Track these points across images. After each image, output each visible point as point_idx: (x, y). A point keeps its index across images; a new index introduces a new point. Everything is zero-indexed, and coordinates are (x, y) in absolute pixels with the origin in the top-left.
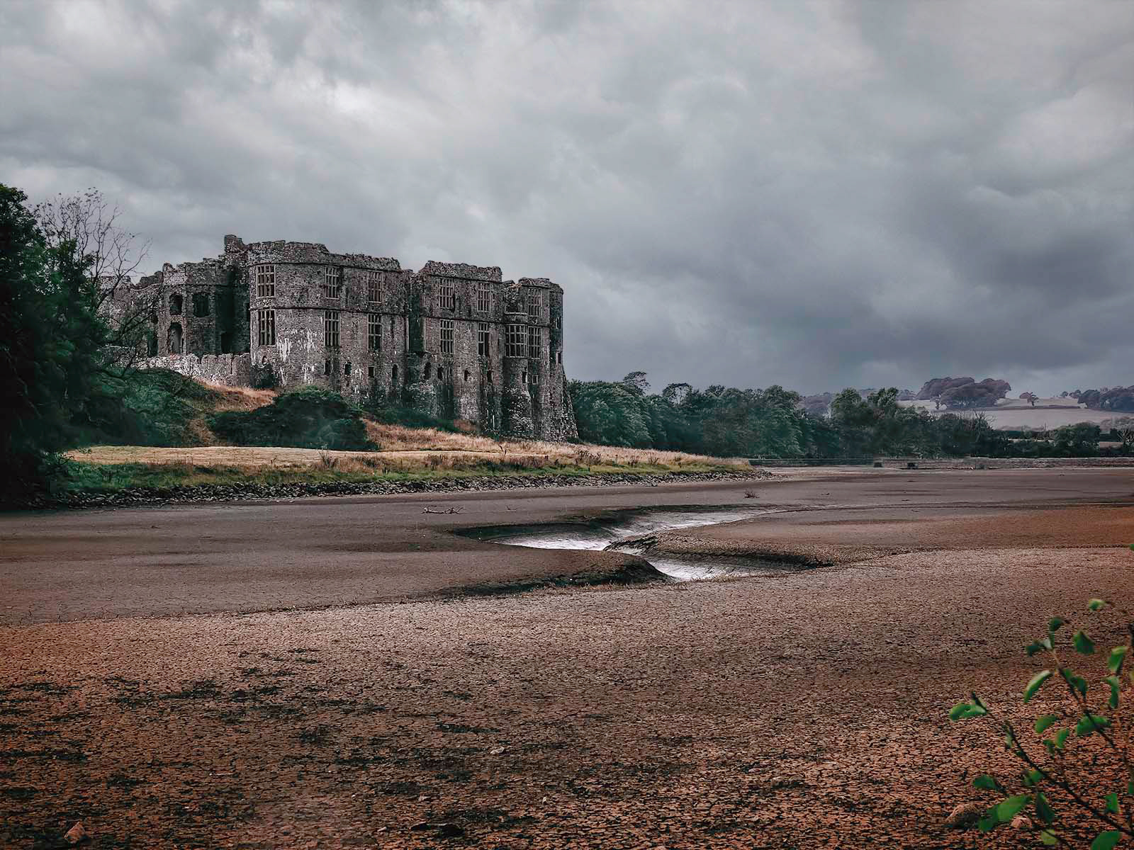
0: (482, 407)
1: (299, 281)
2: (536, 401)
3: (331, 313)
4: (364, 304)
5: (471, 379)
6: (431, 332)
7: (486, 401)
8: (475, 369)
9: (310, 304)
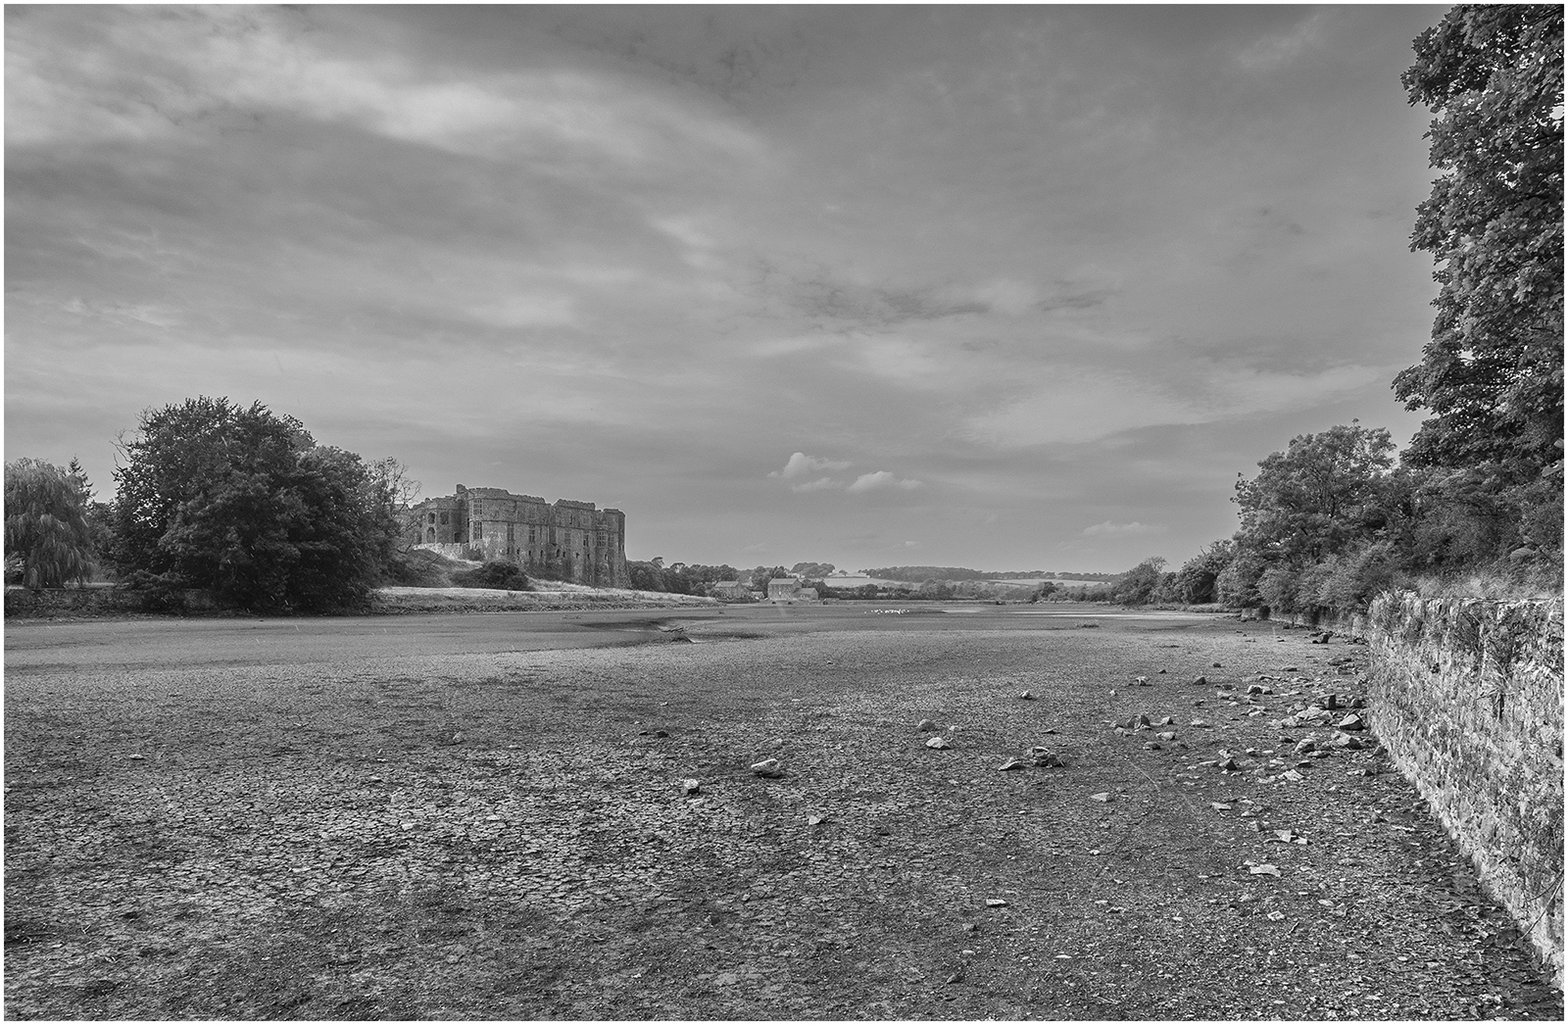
0: (585, 571)
1: (494, 508)
2: (611, 569)
3: (510, 523)
4: (527, 520)
5: (580, 557)
6: (560, 534)
7: (586, 570)
8: (582, 553)
9: (500, 519)
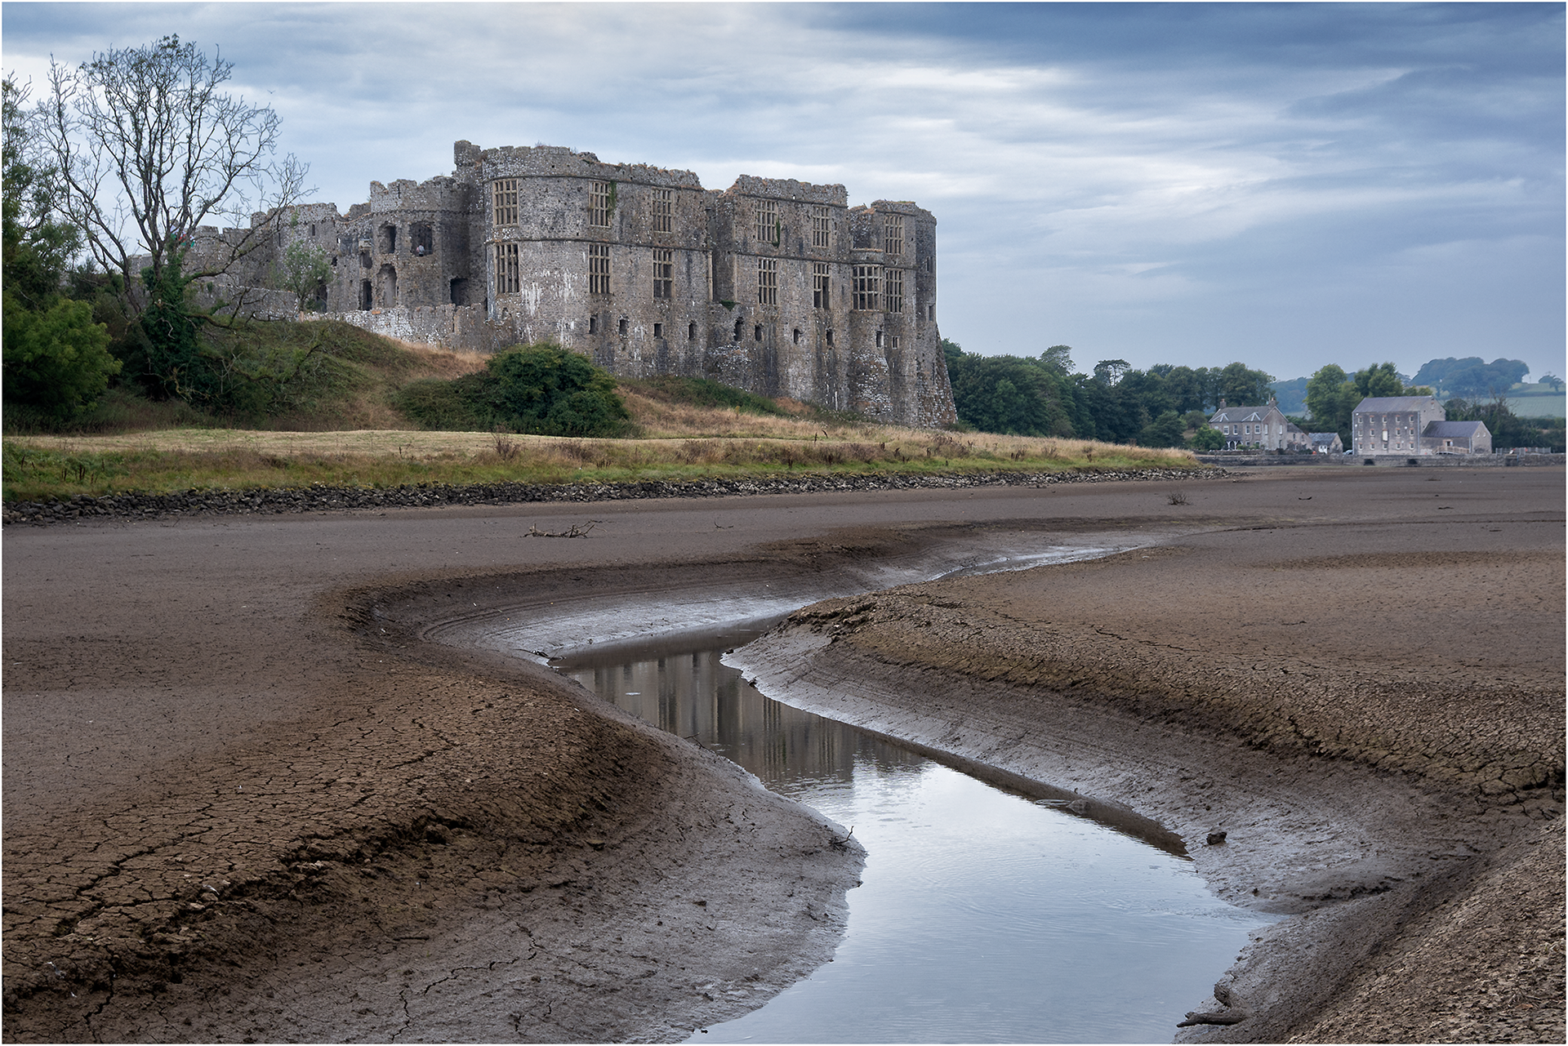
0: (818, 379)
1: (552, 203)
2: (896, 372)
3: (598, 247)
4: (646, 235)
5: (804, 341)
6: (744, 275)
7: (825, 371)
8: (809, 327)
9: (568, 234)
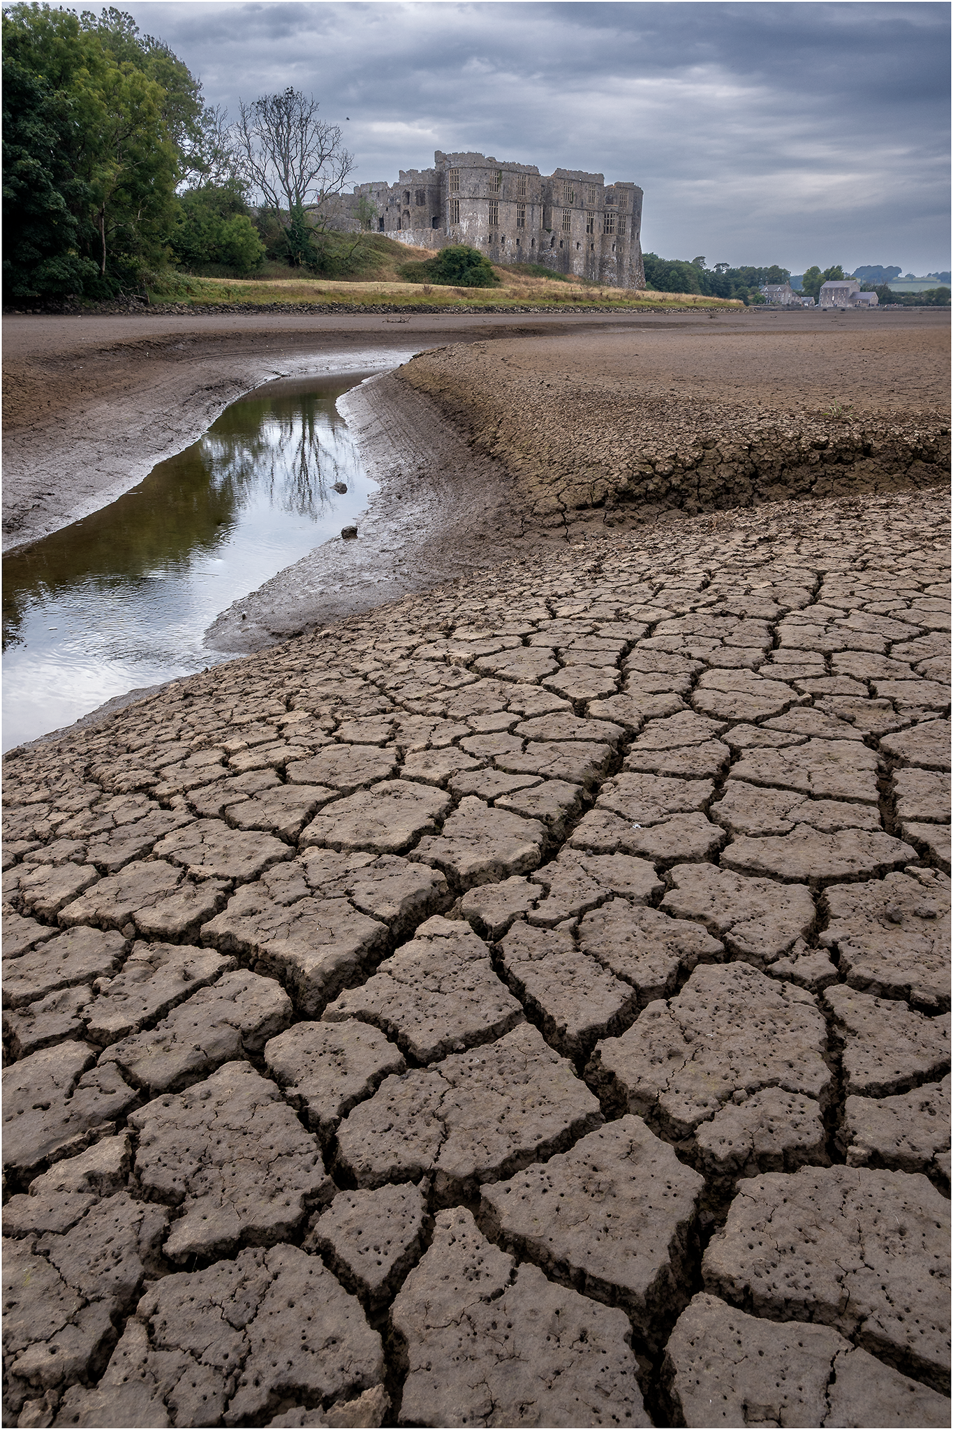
0: (586, 266)
1: (473, 180)
2: (620, 264)
3: (493, 202)
4: (514, 197)
5: (581, 248)
6: (557, 217)
7: (589, 262)
8: (584, 242)
9: (481, 195)
